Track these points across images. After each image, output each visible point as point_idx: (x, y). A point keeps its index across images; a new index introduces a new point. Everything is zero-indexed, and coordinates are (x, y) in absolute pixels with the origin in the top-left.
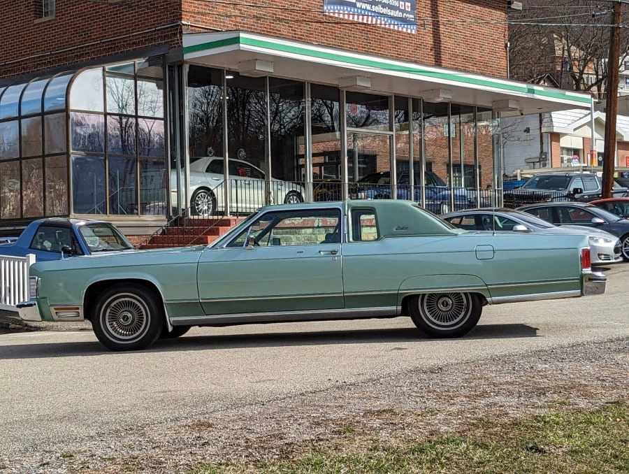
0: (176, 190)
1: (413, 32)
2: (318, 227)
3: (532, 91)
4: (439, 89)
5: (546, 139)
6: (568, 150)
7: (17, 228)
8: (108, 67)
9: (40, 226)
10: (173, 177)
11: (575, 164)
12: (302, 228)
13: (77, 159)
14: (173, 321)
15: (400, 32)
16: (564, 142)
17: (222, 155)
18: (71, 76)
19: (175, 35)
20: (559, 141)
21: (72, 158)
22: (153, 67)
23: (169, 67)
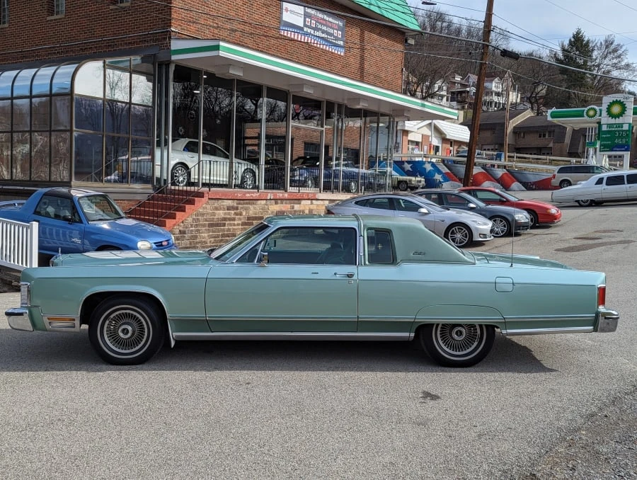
0: (160, 163)
1: (342, 54)
2: (270, 199)
3: (423, 106)
4: (359, 99)
5: (400, 134)
6: (412, 142)
7: (26, 188)
8: (108, 61)
9: (44, 195)
10: (158, 153)
11: (417, 152)
12: (258, 200)
13: (79, 135)
14: (176, 336)
15: (332, 53)
16: (411, 137)
17: (197, 137)
18: (76, 65)
19: (165, 39)
20: (407, 136)
21: (75, 134)
22: (145, 64)
23: (158, 65)
